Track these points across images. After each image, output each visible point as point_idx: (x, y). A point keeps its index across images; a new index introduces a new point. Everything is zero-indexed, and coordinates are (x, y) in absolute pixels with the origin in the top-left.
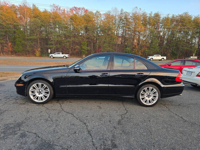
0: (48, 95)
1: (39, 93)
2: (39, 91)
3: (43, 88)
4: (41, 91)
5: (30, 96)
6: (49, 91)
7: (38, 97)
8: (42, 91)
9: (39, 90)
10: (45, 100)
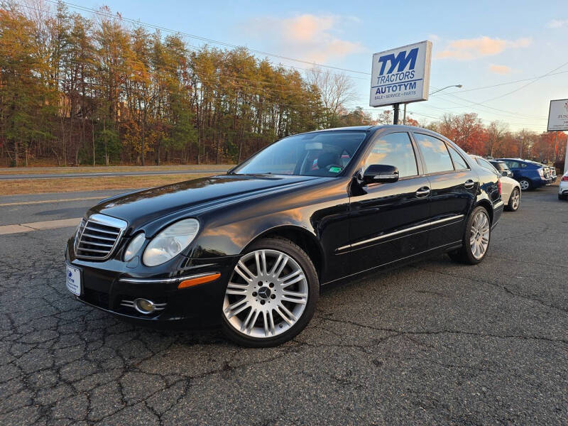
0: (300, 298)
1: (263, 296)
2: (259, 287)
3: (276, 271)
4: (266, 285)
5: (229, 320)
6: (302, 277)
7: (261, 314)
8: (272, 285)
9: (260, 284)
10: (292, 323)
